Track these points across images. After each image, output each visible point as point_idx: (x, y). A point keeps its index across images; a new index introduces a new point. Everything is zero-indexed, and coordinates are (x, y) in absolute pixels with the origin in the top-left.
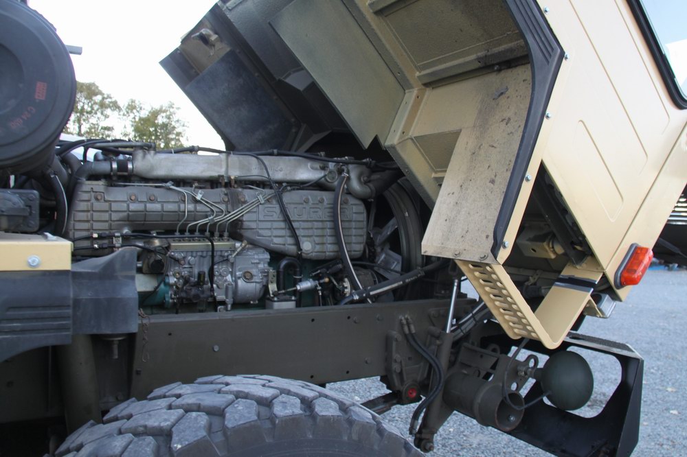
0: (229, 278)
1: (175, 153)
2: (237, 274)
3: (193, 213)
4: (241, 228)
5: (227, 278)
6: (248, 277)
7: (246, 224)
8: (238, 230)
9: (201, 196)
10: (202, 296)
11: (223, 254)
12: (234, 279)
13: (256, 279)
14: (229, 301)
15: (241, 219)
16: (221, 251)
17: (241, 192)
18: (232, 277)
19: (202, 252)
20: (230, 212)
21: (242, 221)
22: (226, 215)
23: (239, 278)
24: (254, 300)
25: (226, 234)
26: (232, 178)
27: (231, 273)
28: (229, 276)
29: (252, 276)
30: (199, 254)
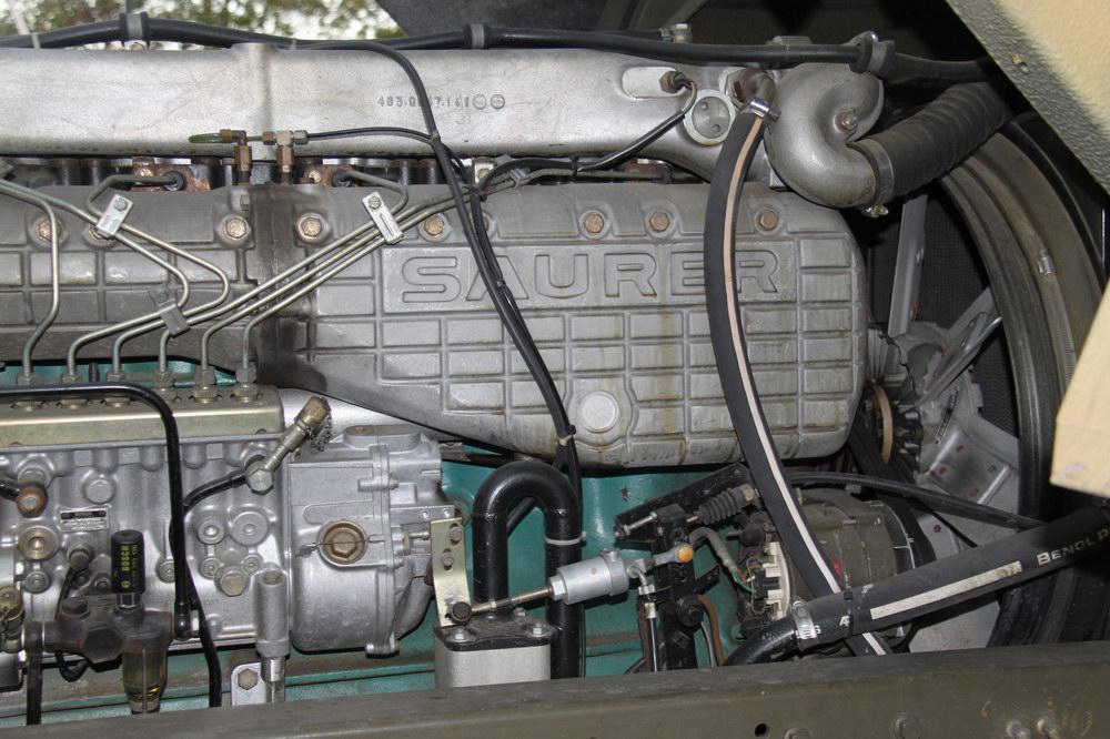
0: (269, 551)
1: (44, 46)
2: (302, 532)
3: (90, 292)
4: (310, 346)
5: (262, 549)
6: (343, 545)
7: (328, 333)
8: (302, 357)
9: (121, 216)
10: (131, 635)
11: (234, 457)
12: (288, 554)
13: (378, 555)
14: (274, 644)
15: (305, 307)
16: (226, 444)
17: (313, 198)
18: (281, 550)
19: (142, 448)
20: (255, 283)
21: (308, 318)
22: (237, 295)
23: (307, 551)
24: (381, 639)
25: (246, 372)
26: (284, 141)
27: (278, 529)
28: (271, 541)
29: (361, 542)
30: (130, 456)
